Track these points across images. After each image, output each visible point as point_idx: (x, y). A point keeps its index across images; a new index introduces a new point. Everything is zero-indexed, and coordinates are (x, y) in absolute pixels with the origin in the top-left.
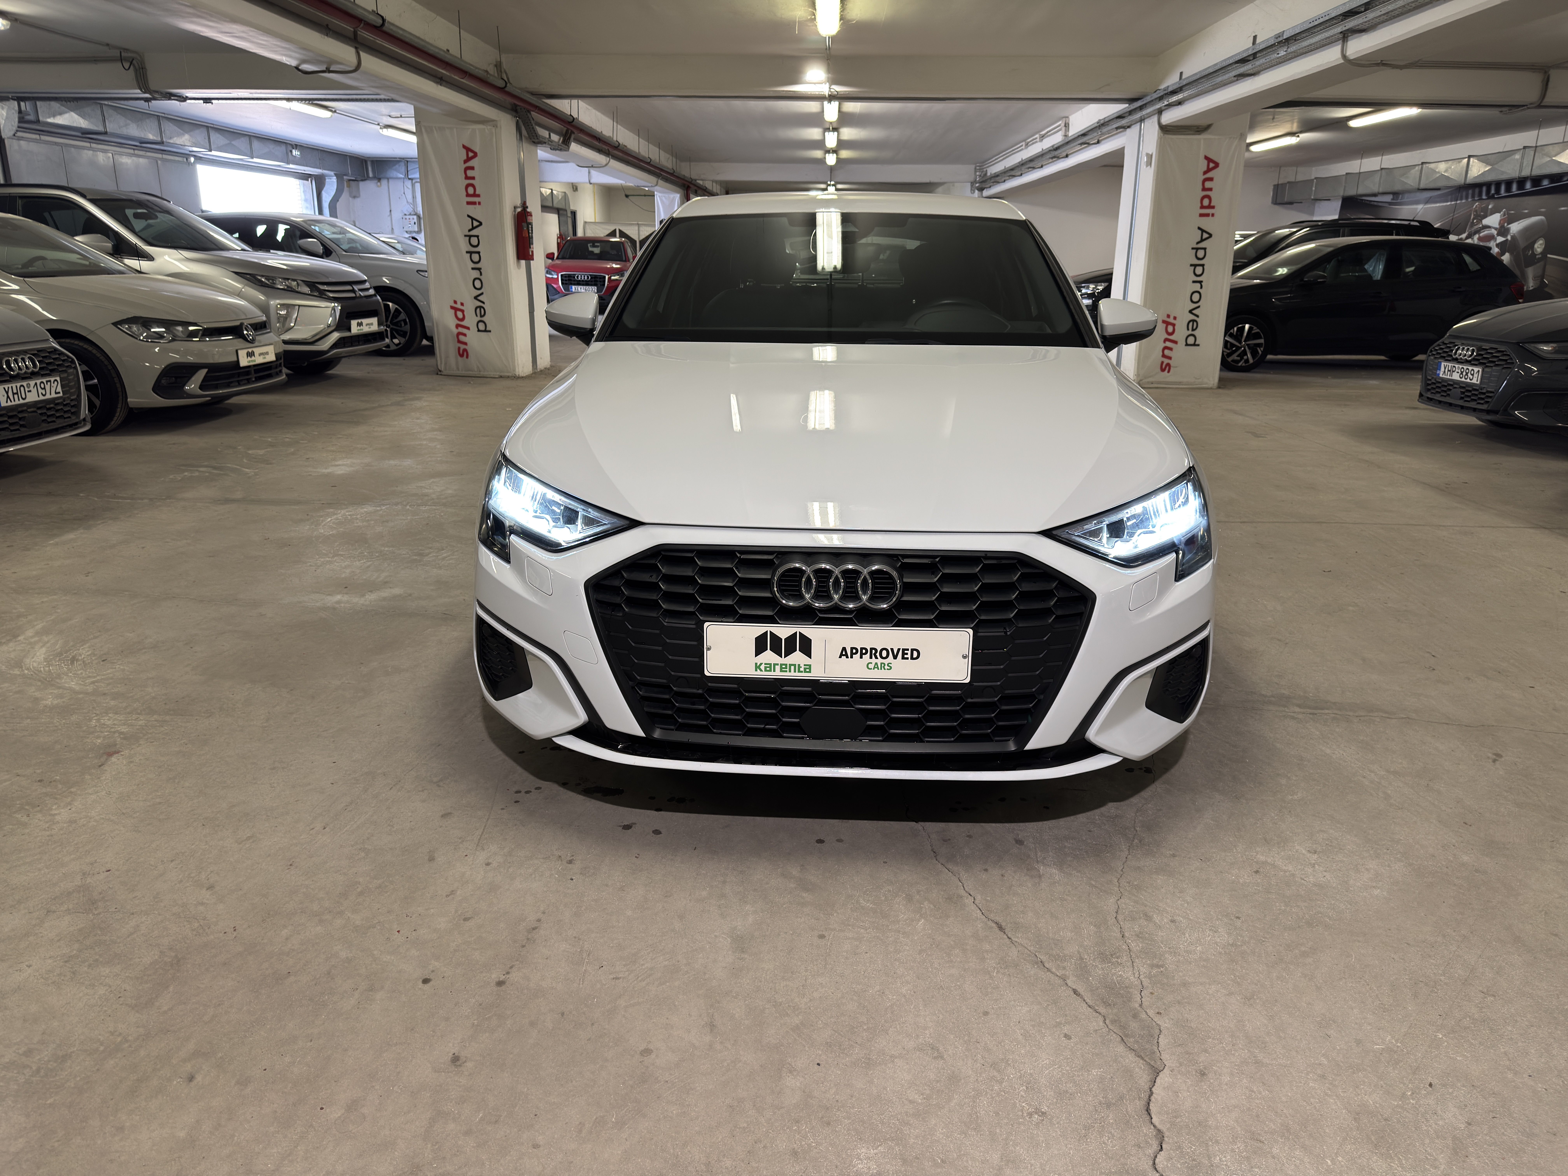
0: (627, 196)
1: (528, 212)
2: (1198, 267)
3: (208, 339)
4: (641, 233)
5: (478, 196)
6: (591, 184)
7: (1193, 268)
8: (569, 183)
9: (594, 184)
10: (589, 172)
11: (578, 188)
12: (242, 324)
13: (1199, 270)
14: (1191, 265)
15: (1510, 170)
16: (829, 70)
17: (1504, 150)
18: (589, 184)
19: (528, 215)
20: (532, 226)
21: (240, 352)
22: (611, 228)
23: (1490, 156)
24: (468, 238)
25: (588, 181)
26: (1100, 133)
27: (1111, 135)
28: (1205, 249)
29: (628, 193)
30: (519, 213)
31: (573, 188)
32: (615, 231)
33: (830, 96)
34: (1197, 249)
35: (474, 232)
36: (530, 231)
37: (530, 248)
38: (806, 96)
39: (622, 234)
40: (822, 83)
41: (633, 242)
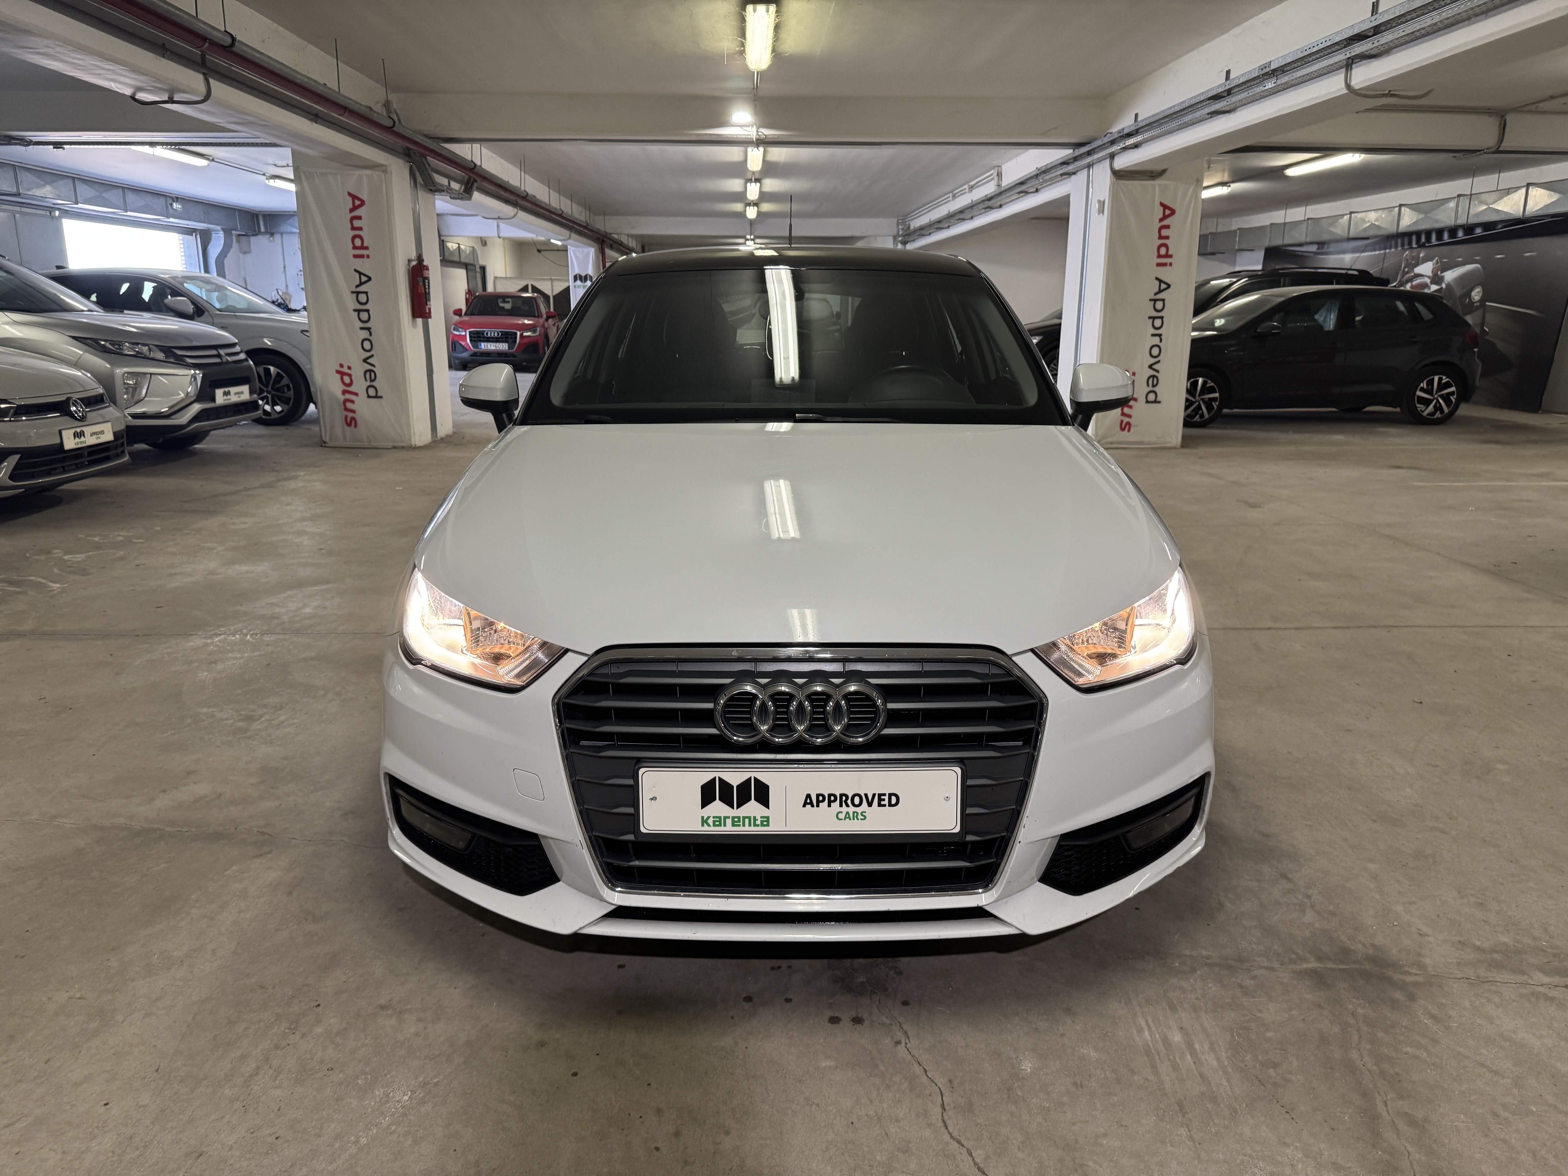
0: (539, 251)
1: (425, 266)
2: (1157, 319)
3: (24, 418)
4: (555, 288)
5: (367, 248)
6: (500, 237)
7: (1151, 320)
8: (477, 237)
9: (504, 239)
10: (498, 226)
11: (488, 243)
12: (68, 399)
13: (1158, 323)
14: (1150, 318)
15: (1445, 218)
16: (756, 113)
17: (1437, 199)
18: (498, 239)
19: (424, 269)
20: (429, 280)
21: (64, 433)
22: (522, 284)
23: (1422, 204)
24: (355, 295)
25: (497, 235)
26: (1041, 181)
27: (1052, 182)
28: (1163, 300)
29: (540, 248)
30: (413, 267)
31: (482, 242)
32: (527, 286)
33: (757, 140)
34: (1155, 301)
35: (362, 288)
36: (427, 287)
37: (427, 304)
38: (732, 140)
39: (535, 289)
40: (748, 126)
41: (546, 297)
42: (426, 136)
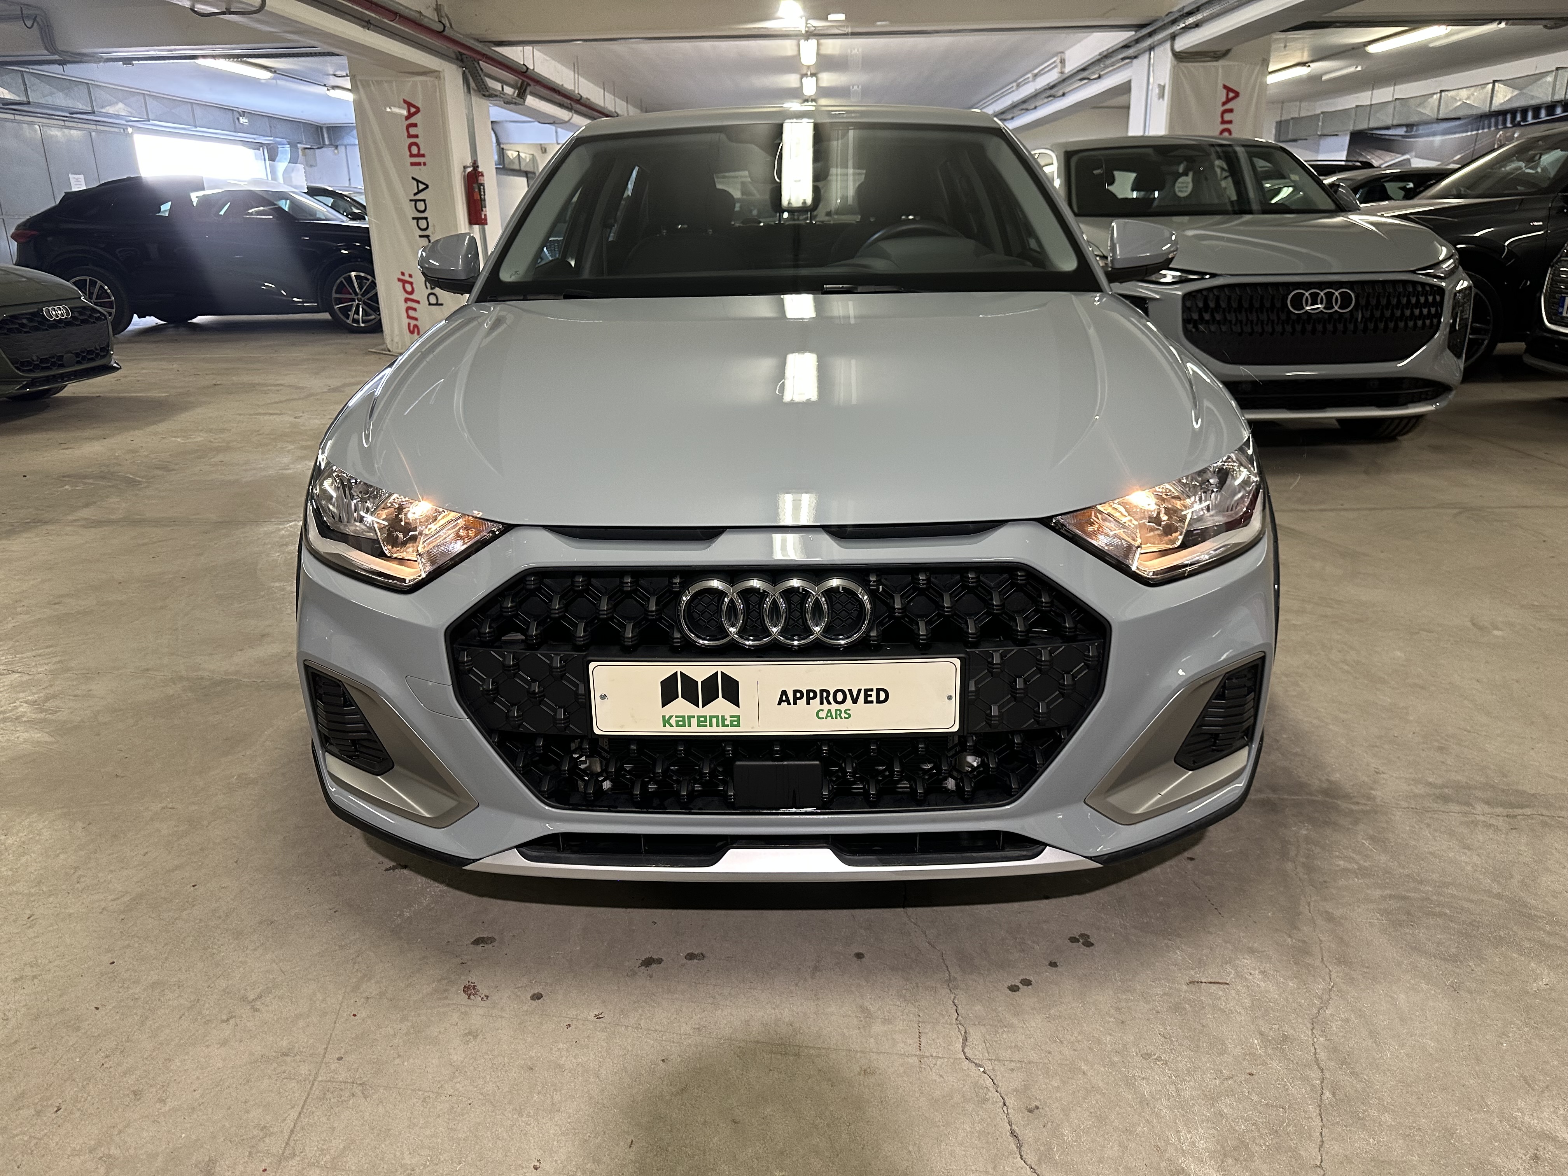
42: (478, 40)
